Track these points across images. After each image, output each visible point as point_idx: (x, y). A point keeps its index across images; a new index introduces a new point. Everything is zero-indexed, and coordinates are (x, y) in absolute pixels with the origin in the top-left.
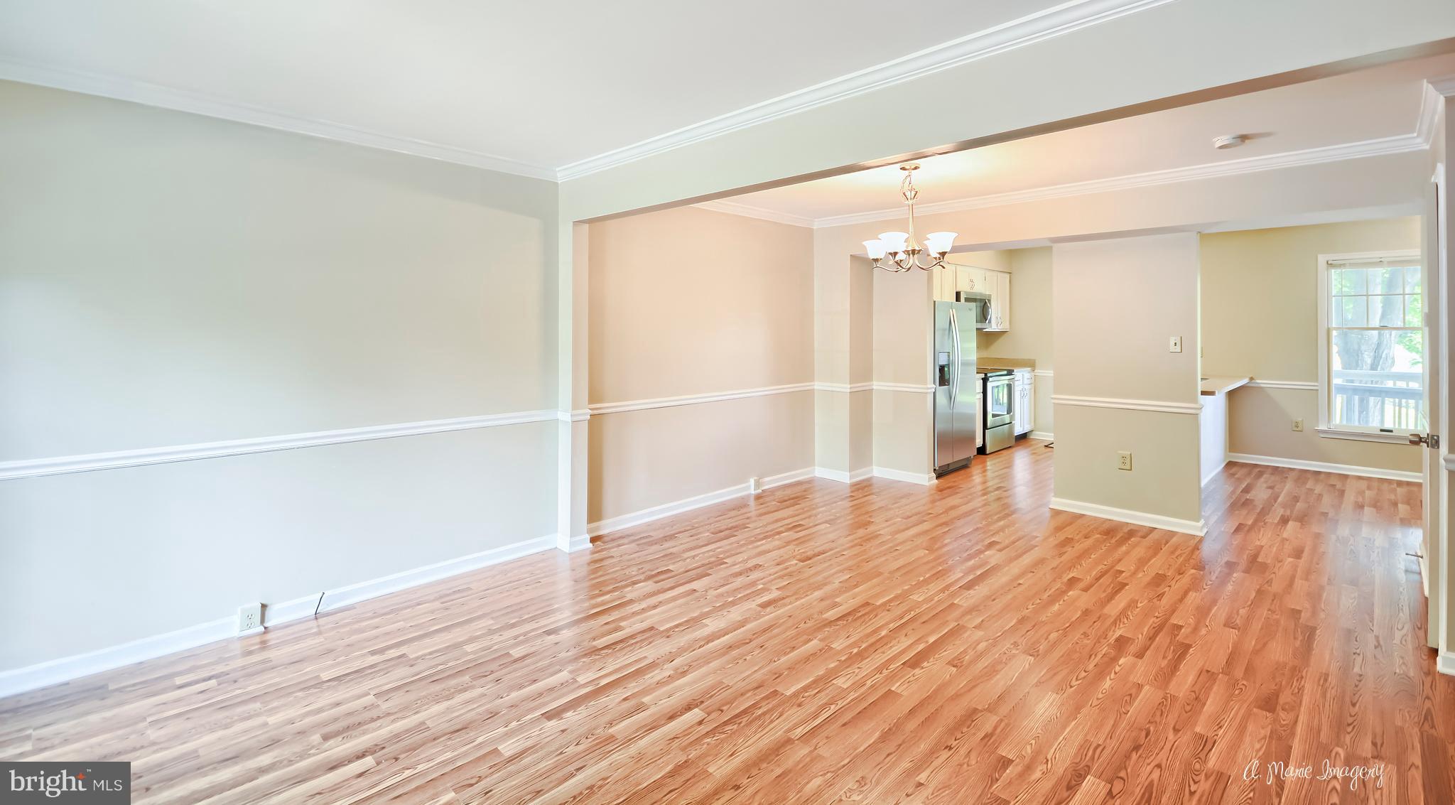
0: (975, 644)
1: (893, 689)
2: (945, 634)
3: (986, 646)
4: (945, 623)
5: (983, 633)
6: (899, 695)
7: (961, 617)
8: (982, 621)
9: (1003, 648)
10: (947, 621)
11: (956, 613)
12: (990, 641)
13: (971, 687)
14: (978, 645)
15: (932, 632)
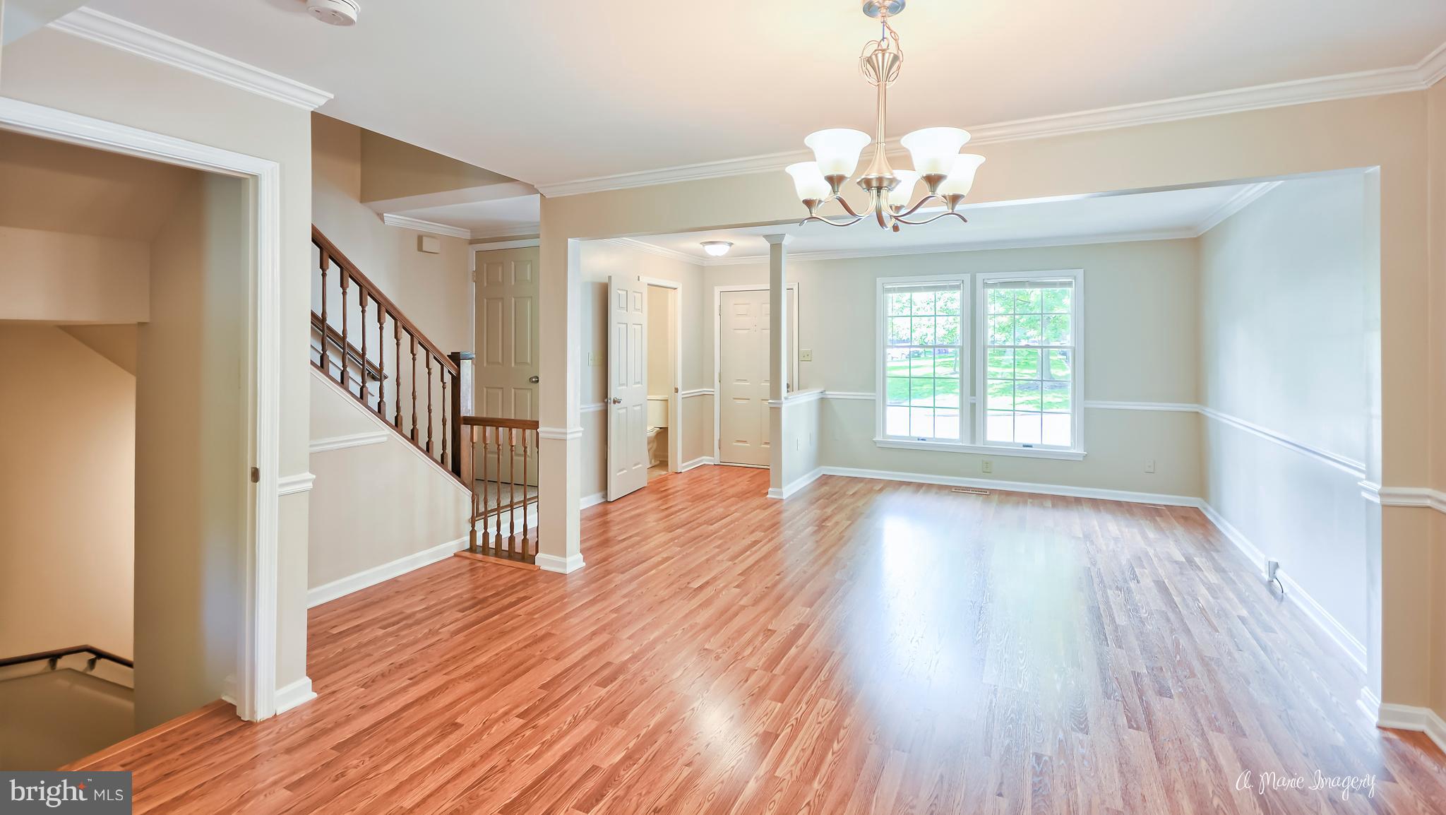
0: (754, 652)
1: (809, 609)
2: (783, 657)
3: (744, 652)
4: (785, 671)
5: (747, 665)
6: (803, 606)
7: (770, 682)
8: (747, 680)
9: (730, 653)
10: (783, 674)
11: (775, 687)
12: (740, 657)
13: (757, 618)
14: (752, 651)
15: (794, 659)
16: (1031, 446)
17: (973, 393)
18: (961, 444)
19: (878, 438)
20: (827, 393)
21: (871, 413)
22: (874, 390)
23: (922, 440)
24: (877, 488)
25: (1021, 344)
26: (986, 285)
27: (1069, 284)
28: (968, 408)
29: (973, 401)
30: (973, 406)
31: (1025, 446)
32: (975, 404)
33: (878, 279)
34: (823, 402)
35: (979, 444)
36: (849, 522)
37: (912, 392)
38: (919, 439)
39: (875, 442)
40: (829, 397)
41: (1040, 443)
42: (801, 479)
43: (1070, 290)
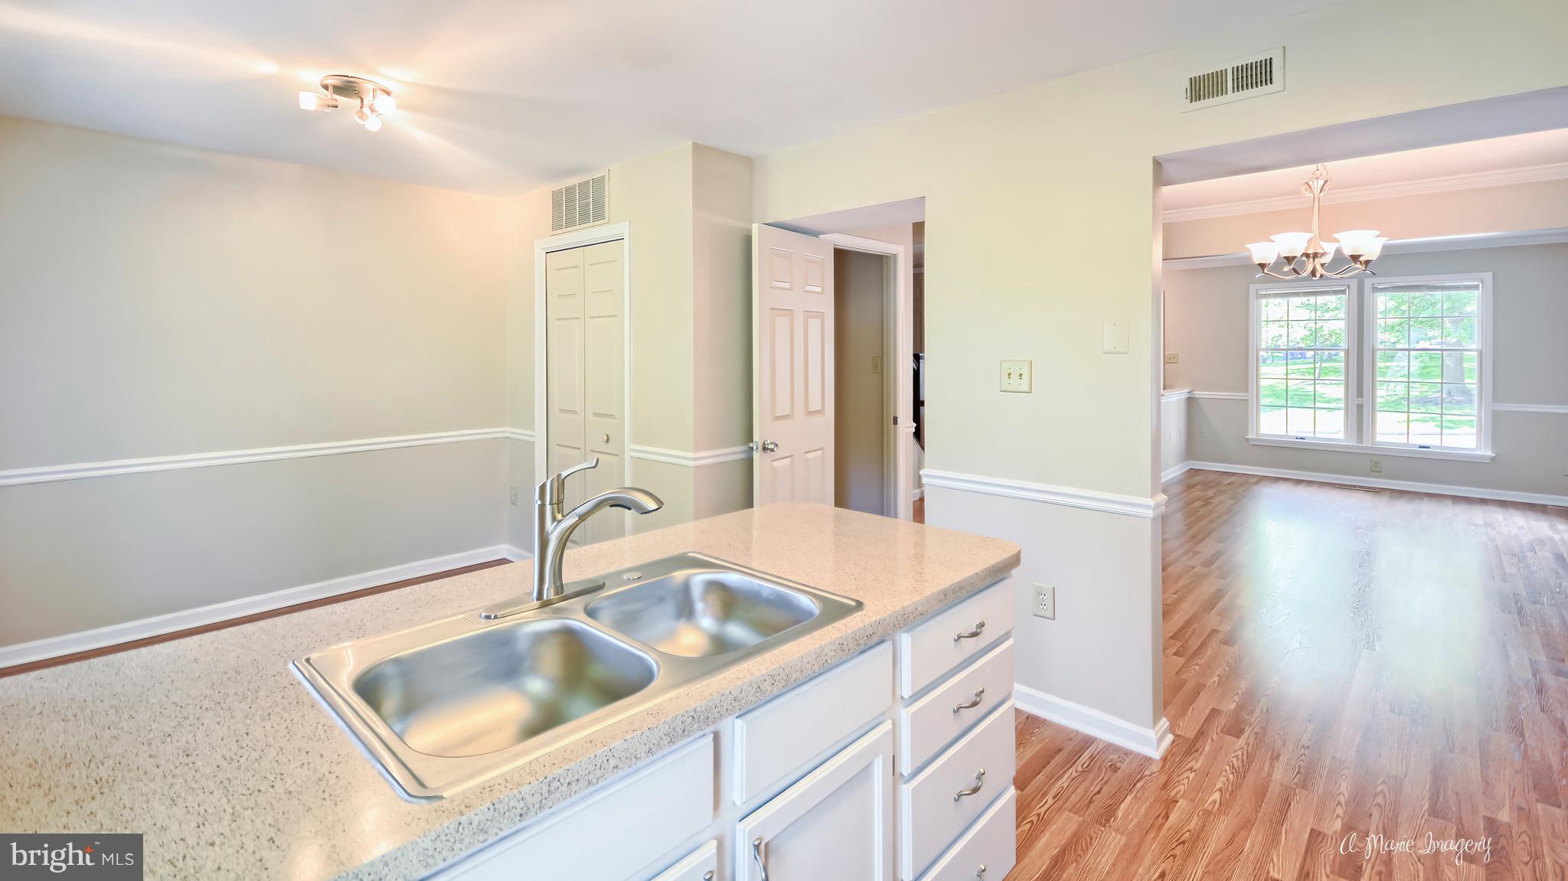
16: (1428, 447)
17: (1360, 394)
18: (1346, 443)
19: (1251, 436)
20: (1194, 392)
21: (1243, 411)
22: (1247, 390)
23: (1301, 438)
24: (1254, 481)
25: (1418, 346)
26: (1375, 289)
27: (1476, 287)
28: (1353, 409)
29: (1360, 403)
30: (1360, 407)
31: (1421, 447)
32: (1362, 405)
33: (1251, 286)
34: (1191, 401)
35: (1366, 443)
36: (1233, 502)
37: (1289, 393)
38: (1297, 438)
39: (1247, 440)
40: (1197, 396)
41: (1440, 445)
42: (1173, 469)
43: (1476, 293)
